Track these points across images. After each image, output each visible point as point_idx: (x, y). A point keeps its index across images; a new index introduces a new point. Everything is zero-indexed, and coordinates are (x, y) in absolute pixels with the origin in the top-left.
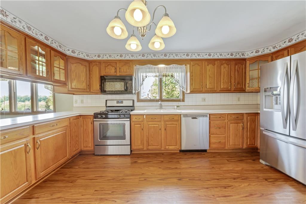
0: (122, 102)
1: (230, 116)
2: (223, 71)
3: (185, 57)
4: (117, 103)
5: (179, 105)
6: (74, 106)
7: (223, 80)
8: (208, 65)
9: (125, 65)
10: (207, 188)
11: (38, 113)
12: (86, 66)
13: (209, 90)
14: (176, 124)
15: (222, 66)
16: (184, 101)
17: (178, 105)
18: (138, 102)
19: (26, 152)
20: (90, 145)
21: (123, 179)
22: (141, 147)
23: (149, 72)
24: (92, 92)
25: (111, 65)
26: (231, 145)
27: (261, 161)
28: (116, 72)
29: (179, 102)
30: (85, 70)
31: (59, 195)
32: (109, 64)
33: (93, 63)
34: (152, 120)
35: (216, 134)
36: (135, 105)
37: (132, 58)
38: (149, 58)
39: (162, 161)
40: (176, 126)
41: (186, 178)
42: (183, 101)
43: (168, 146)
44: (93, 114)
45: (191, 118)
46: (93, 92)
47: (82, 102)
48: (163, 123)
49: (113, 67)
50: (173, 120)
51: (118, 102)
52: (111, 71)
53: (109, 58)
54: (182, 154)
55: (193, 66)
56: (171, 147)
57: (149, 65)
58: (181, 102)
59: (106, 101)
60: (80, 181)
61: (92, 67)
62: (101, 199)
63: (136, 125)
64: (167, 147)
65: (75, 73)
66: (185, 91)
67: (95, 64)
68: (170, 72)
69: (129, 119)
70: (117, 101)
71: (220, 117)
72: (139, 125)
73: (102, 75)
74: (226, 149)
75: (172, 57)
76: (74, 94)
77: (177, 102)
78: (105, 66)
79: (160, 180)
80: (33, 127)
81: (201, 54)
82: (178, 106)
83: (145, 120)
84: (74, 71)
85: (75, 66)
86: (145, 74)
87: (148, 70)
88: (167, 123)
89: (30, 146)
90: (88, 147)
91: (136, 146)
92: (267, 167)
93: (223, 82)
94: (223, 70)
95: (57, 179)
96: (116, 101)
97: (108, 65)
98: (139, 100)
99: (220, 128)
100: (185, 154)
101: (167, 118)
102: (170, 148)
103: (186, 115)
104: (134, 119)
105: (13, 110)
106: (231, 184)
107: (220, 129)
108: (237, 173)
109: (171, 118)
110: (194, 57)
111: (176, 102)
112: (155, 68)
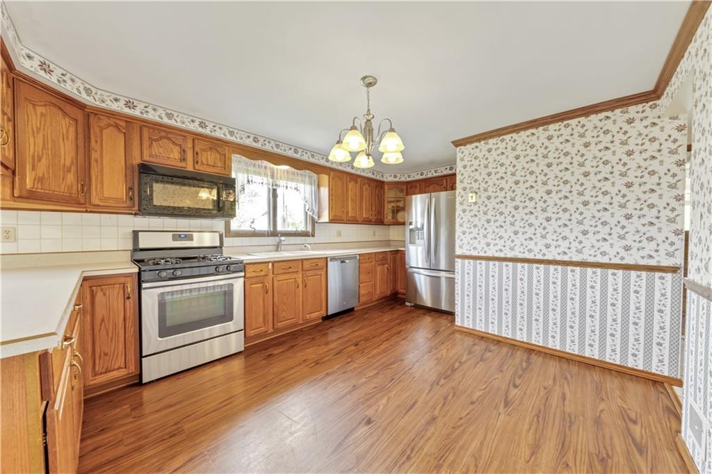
0: (191, 238)
4: (175, 240)
8: (350, 182)
9: (211, 148)
10: (387, 340)
12: (76, 121)
13: (351, 219)
14: (321, 275)
15: (364, 187)
18: (226, 236)
20: (121, 362)
22: (263, 329)
23: (255, 173)
24: (98, 207)
25: (169, 139)
26: (379, 294)
27: (407, 304)
28: (183, 159)
29: (307, 238)
32: (163, 134)
33: (101, 117)
34: (285, 271)
35: (366, 282)
37: (229, 138)
40: (321, 278)
41: (361, 341)
42: (313, 236)
43: (309, 314)
46: (101, 204)
48: (301, 275)
49: (177, 145)
50: (317, 267)
51: (175, 238)
52: (166, 155)
53: (166, 121)
54: (327, 322)
55: (333, 178)
56: (313, 316)
57: (238, 156)
58: (309, 238)
59: (137, 232)
61: (97, 130)
63: (253, 286)
64: (307, 316)
65: (41, 136)
66: (316, 218)
67: (112, 121)
70: (173, 235)
71: (369, 259)
72: (260, 285)
75: (305, 158)
78: (150, 138)
79: (337, 354)
84: (38, 129)
85: (42, 114)
86: (246, 176)
87: (251, 168)
88: (308, 273)
90: (113, 370)
91: (253, 330)
92: (412, 308)
94: (365, 192)
95: (103, 459)
96: (172, 233)
97: (161, 138)
98: (230, 233)
99: (369, 273)
101: (307, 265)
103: (333, 259)
104: (248, 270)
106: (400, 329)
108: (397, 319)
109: (312, 265)
112: (266, 168)
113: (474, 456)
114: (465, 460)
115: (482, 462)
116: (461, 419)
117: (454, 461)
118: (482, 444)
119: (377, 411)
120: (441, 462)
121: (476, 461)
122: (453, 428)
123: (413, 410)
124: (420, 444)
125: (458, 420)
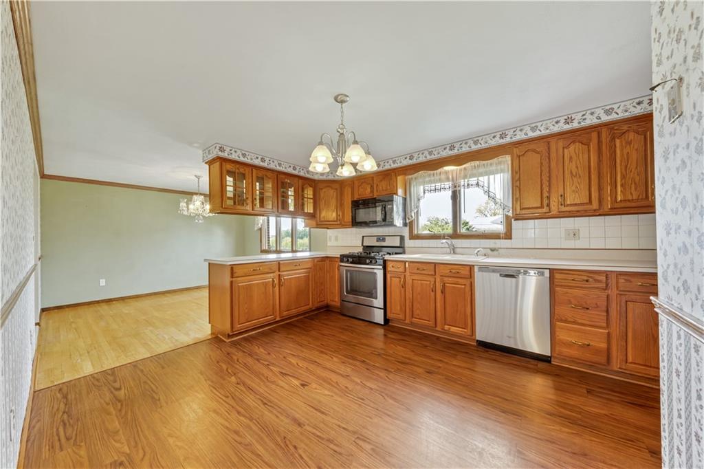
0: (384, 240)
1: (623, 281)
2: (622, 155)
3: (498, 141)
4: (377, 241)
5: (497, 246)
6: (328, 244)
7: (623, 177)
8: (566, 147)
9: (384, 178)
11: (296, 251)
12: (336, 189)
13: (573, 208)
14: (465, 285)
15: (618, 142)
16: (511, 239)
17: (493, 246)
18: (410, 239)
19: (274, 287)
20: (337, 300)
21: (354, 345)
23: (429, 182)
24: (343, 225)
25: (365, 182)
26: (631, 363)
28: (372, 192)
29: (497, 241)
30: (335, 194)
31: (293, 337)
32: (363, 181)
34: (419, 272)
35: (574, 323)
36: (406, 245)
38: (422, 159)
39: (426, 346)
40: (465, 288)
42: (506, 239)
43: (448, 325)
44: (339, 256)
45: (498, 275)
47: (336, 239)
48: (438, 280)
49: (369, 184)
50: (457, 275)
52: (366, 192)
54: (479, 348)
55: (519, 156)
56: (453, 329)
58: (502, 241)
59: (363, 237)
60: (313, 333)
61: (343, 190)
62: (322, 352)
63: (393, 279)
64: (447, 327)
65: (324, 200)
68: (472, 176)
69: (381, 267)
71: (587, 281)
72: (398, 279)
73: (355, 199)
74: (612, 370)
75: (465, 149)
76: (328, 228)
77: (491, 240)
78: (358, 185)
79: (399, 362)
80: (279, 263)
81: (542, 125)
82: (492, 250)
83: (407, 270)
85: (324, 192)
87: (427, 179)
88: (446, 279)
89: (276, 281)
90: (334, 301)
91: (393, 313)
93: (622, 185)
94: (622, 151)
96: (376, 237)
97: (362, 183)
98: (413, 237)
99: (588, 309)
100: (487, 351)
102: (451, 330)
103: (485, 268)
104: (389, 266)
105: (278, 249)
107: (588, 311)
109: (454, 271)
110: (520, 136)
111: (489, 240)
112: (440, 173)
113: (250, 444)
114: (249, 437)
115: (242, 449)
116: (295, 447)
117: (251, 429)
118: (258, 456)
119: (316, 389)
120: (255, 421)
121: (245, 445)
122: (285, 438)
123: (315, 411)
124: (275, 412)
125: (294, 444)
